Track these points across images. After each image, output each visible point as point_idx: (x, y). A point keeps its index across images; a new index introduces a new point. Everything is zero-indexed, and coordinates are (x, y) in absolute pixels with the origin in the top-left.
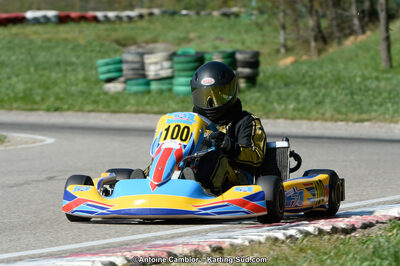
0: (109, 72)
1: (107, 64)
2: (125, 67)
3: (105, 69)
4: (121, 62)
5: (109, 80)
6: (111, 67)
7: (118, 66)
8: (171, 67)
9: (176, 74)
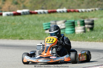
0: (46, 27)
1: (46, 24)
2: (51, 25)
3: (45, 26)
4: (50, 24)
5: (47, 29)
6: (47, 25)
7: (49, 25)
8: (65, 25)
9: (66, 27)
